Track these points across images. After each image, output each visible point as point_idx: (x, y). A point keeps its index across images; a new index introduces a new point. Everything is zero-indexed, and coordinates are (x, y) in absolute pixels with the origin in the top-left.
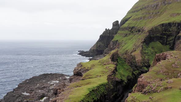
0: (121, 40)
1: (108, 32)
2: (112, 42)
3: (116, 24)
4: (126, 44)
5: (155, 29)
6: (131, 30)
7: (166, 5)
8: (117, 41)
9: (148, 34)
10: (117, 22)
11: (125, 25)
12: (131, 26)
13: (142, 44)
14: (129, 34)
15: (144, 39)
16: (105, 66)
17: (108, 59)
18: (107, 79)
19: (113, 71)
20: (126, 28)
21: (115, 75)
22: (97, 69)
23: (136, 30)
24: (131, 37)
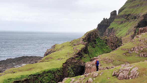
0: (117, 27)
1: (106, 21)
2: (108, 30)
3: (114, 14)
4: (121, 31)
6: (127, 18)
8: (113, 28)
9: (143, 18)
10: (115, 11)
11: (122, 13)
12: (127, 13)
13: (135, 29)
14: (125, 22)
15: (138, 24)
16: (74, 46)
17: (80, 39)
18: (64, 63)
19: (78, 53)
20: (122, 16)
21: (81, 58)
22: (64, 51)
23: (132, 17)
24: (127, 24)
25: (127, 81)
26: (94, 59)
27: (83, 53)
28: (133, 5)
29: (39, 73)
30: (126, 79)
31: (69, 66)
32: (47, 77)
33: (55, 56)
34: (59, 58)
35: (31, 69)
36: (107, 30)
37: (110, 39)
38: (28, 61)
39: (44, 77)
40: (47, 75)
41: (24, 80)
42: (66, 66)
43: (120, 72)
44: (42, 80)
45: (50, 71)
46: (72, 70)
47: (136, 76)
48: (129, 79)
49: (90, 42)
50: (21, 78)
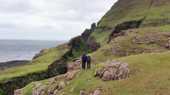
0: (96, 36)
1: (88, 31)
3: (93, 25)
4: (99, 38)
5: (121, 26)
7: (128, 10)
8: (93, 37)
9: (115, 29)
10: (95, 24)
11: (100, 25)
12: (104, 25)
13: (109, 37)
14: (102, 32)
15: (111, 33)
16: (60, 50)
17: (65, 44)
18: (50, 65)
19: (63, 56)
20: (100, 27)
21: (66, 60)
22: (51, 55)
23: (107, 28)
24: (103, 34)
25: (115, 82)
26: (76, 60)
27: (68, 56)
28: (107, 19)
29: (23, 76)
30: (113, 79)
31: (55, 68)
32: (32, 79)
33: (41, 59)
34: (45, 61)
35: (16, 72)
36: (89, 38)
37: (91, 45)
38: (18, 65)
39: (28, 79)
40: (32, 77)
41: (6, 83)
42: (52, 68)
43: (105, 71)
44: (26, 82)
45: (35, 73)
46: (57, 71)
47: (126, 74)
48: (118, 79)
49: (75, 47)
50: (3, 81)
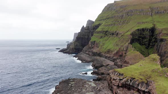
0: (99, 41)
2: (90, 42)
5: (134, 33)
8: (95, 41)
11: (100, 30)
13: (131, 45)
14: (104, 36)
23: (110, 33)
24: (107, 38)
